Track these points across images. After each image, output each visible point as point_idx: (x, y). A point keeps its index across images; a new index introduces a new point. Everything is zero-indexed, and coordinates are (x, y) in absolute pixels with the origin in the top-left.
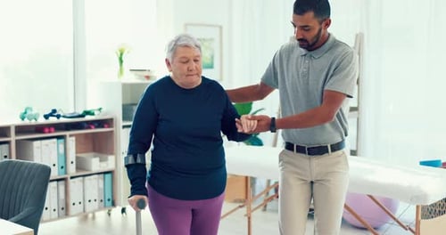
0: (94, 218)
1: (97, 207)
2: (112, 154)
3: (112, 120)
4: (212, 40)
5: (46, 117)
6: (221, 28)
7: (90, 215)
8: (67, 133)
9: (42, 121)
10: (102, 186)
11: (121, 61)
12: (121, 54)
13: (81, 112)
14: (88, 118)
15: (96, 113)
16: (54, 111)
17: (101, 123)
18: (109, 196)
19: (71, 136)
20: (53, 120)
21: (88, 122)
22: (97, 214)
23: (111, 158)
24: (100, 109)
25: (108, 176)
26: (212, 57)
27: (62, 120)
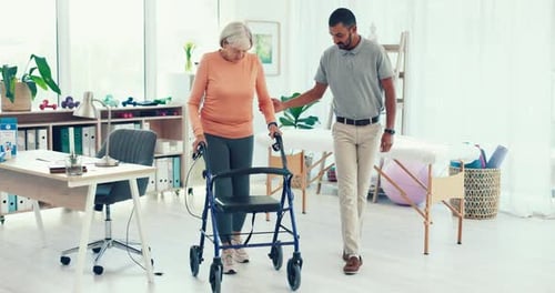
0: (162, 197)
1: (166, 187)
2: (180, 139)
3: (180, 108)
4: (270, 36)
5: (124, 104)
6: (279, 24)
7: (159, 195)
8: (143, 119)
9: (121, 107)
10: (171, 168)
11: (189, 55)
12: (189, 49)
13: (152, 101)
14: (159, 106)
15: (167, 102)
16: (131, 99)
17: (171, 111)
18: (177, 178)
19: (146, 121)
20: (130, 107)
21: (159, 109)
22: (165, 194)
23: (180, 143)
24: (170, 99)
25: (177, 159)
26: (271, 53)
27: (138, 107)
